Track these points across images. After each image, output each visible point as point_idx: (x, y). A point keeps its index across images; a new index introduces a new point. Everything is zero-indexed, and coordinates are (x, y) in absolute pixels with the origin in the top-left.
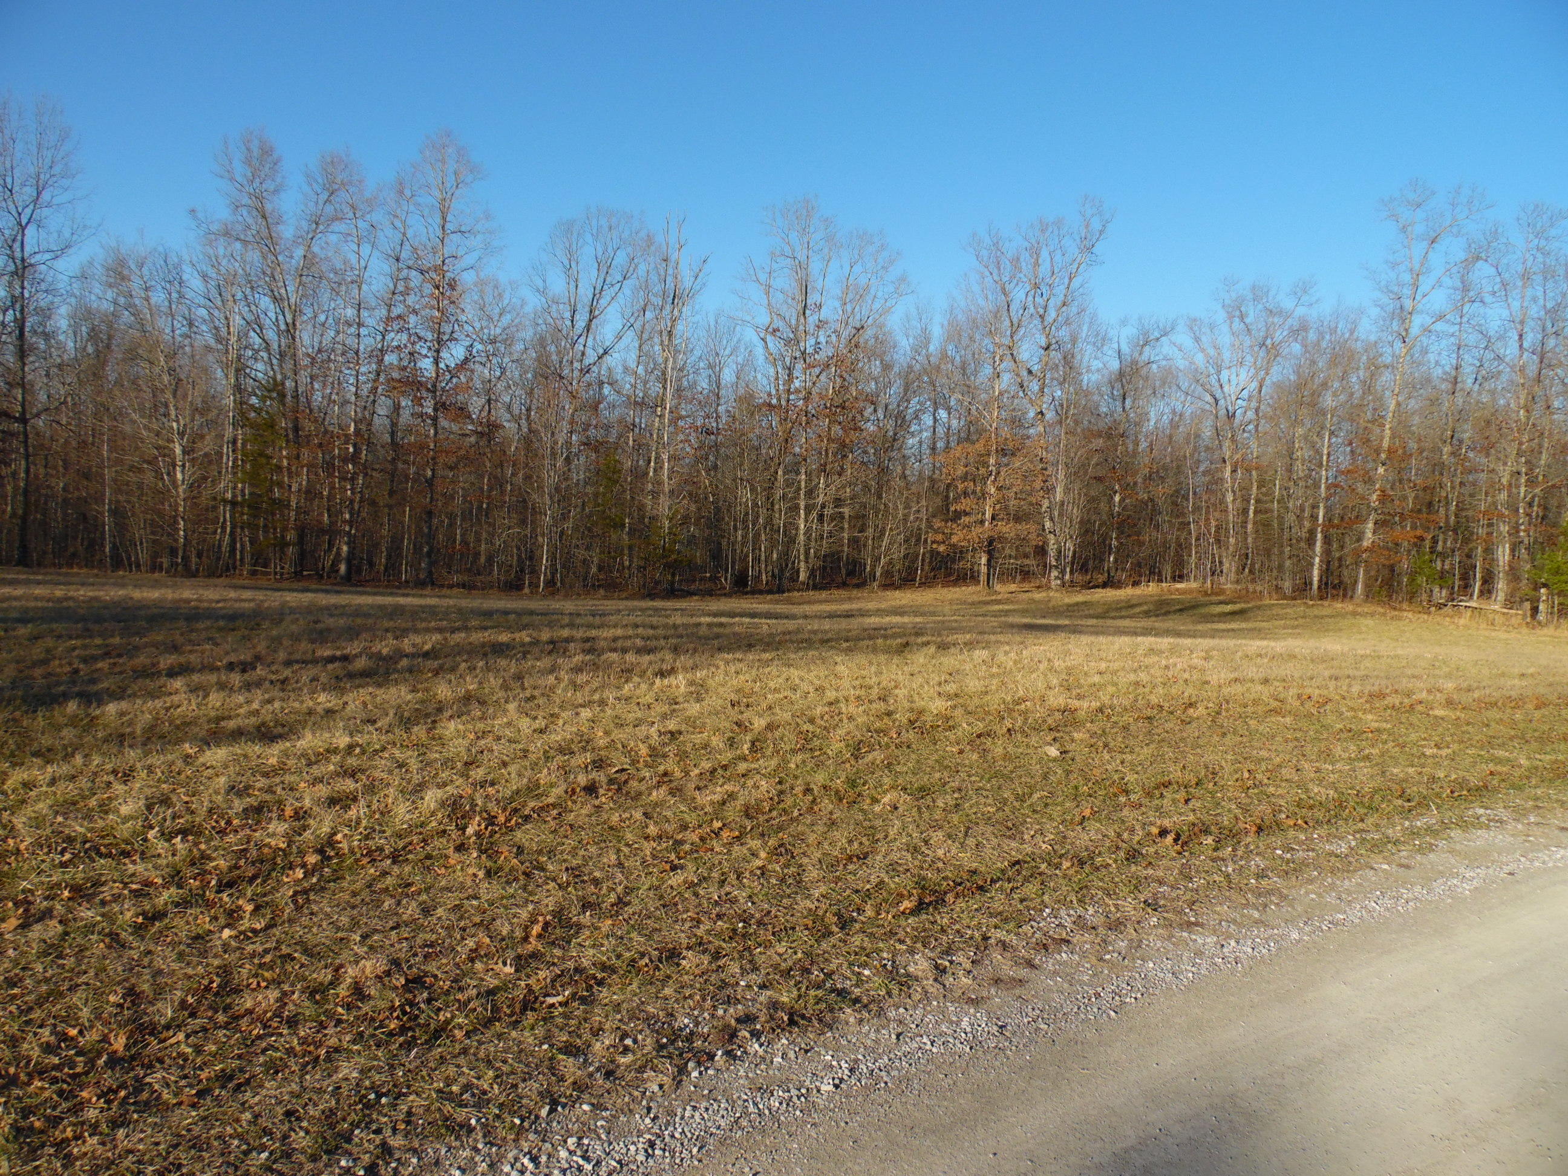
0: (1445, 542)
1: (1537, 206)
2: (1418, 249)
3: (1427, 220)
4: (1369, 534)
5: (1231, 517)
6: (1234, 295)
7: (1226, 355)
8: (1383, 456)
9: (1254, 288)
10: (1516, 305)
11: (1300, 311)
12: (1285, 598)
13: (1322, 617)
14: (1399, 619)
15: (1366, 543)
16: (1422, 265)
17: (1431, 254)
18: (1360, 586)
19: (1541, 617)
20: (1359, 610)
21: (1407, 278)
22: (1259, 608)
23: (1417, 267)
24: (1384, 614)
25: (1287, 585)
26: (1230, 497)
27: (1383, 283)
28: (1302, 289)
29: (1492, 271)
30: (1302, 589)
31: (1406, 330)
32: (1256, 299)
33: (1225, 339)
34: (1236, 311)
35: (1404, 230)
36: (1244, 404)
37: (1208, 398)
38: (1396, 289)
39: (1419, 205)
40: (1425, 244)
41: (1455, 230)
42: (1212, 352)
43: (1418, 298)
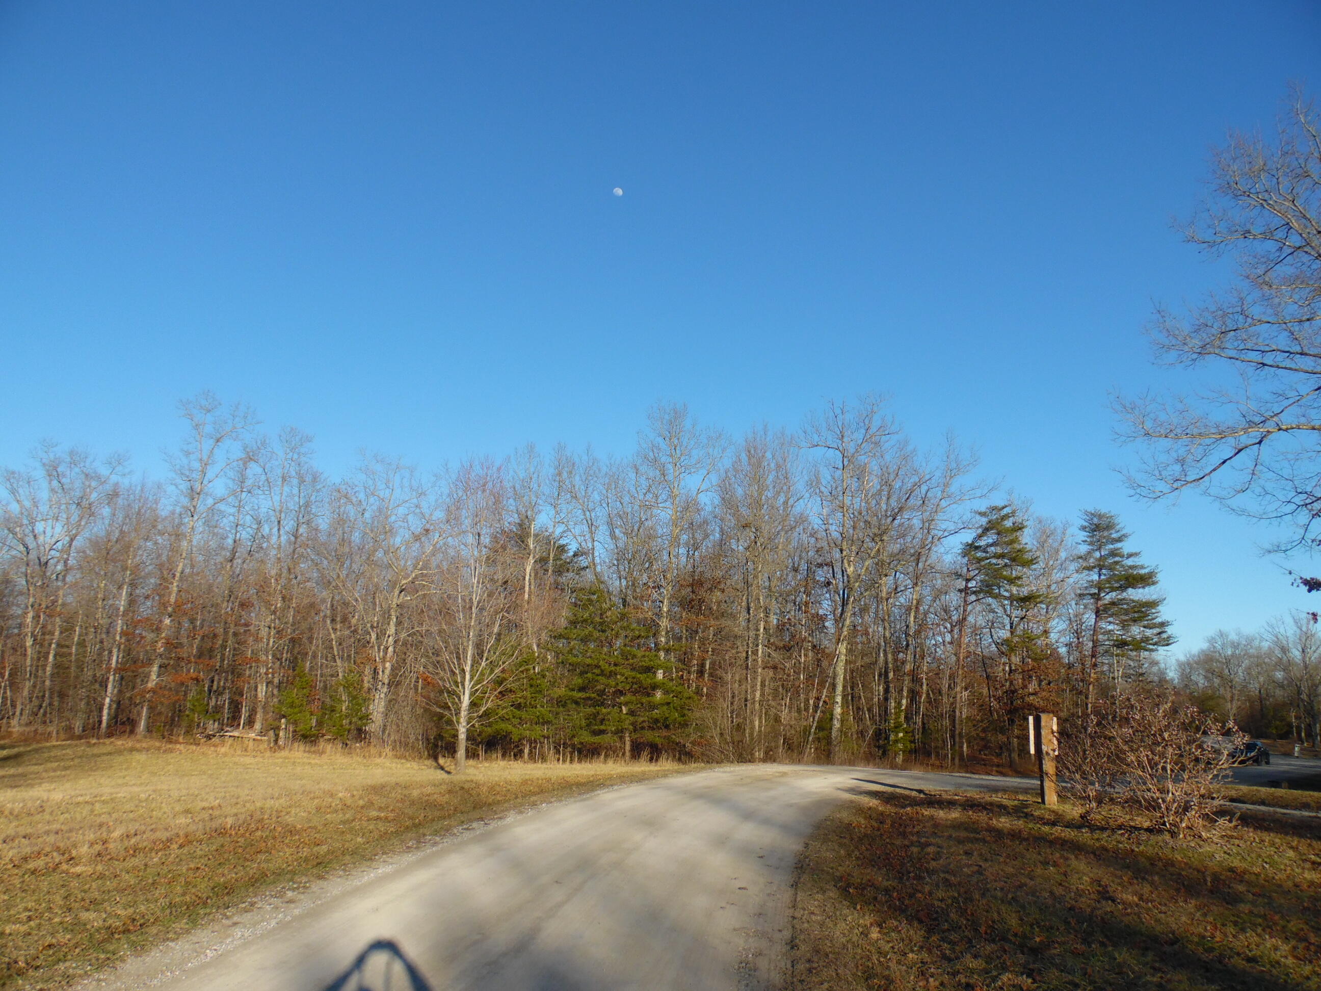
0: (219, 683)
1: (292, 429)
2: (208, 444)
3: (215, 423)
4: (154, 676)
5: (28, 662)
6: (52, 456)
7: (44, 508)
8: (170, 609)
9: (72, 453)
10: (277, 498)
11: (114, 478)
12: (72, 737)
13: (99, 756)
14: (171, 751)
15: (150, 685)
16: (209, 457)
17: (216, 451)
18: (143, 723)
19: (281, 743)
20: (138, 746)
21: (196, 465)
22: (36, 751)
23: (205, 458)
24: (159, 749)
25: (78, 725)
26: (29, 642)
27: (178, 467)
28: (117, 461)
29: (260, 470)
30: (91, 730)
31: (194, 507)
32: (73, 463)
33: (44, 495)
34: (53, 471)
35: (197, 427)
36: (58, 554)
37: (21, 548)
38: (187, 473)
39: (209, 411)
40: (212, 442)
41: (234, 435)
42: (27, 504)
43: (205, 482)
